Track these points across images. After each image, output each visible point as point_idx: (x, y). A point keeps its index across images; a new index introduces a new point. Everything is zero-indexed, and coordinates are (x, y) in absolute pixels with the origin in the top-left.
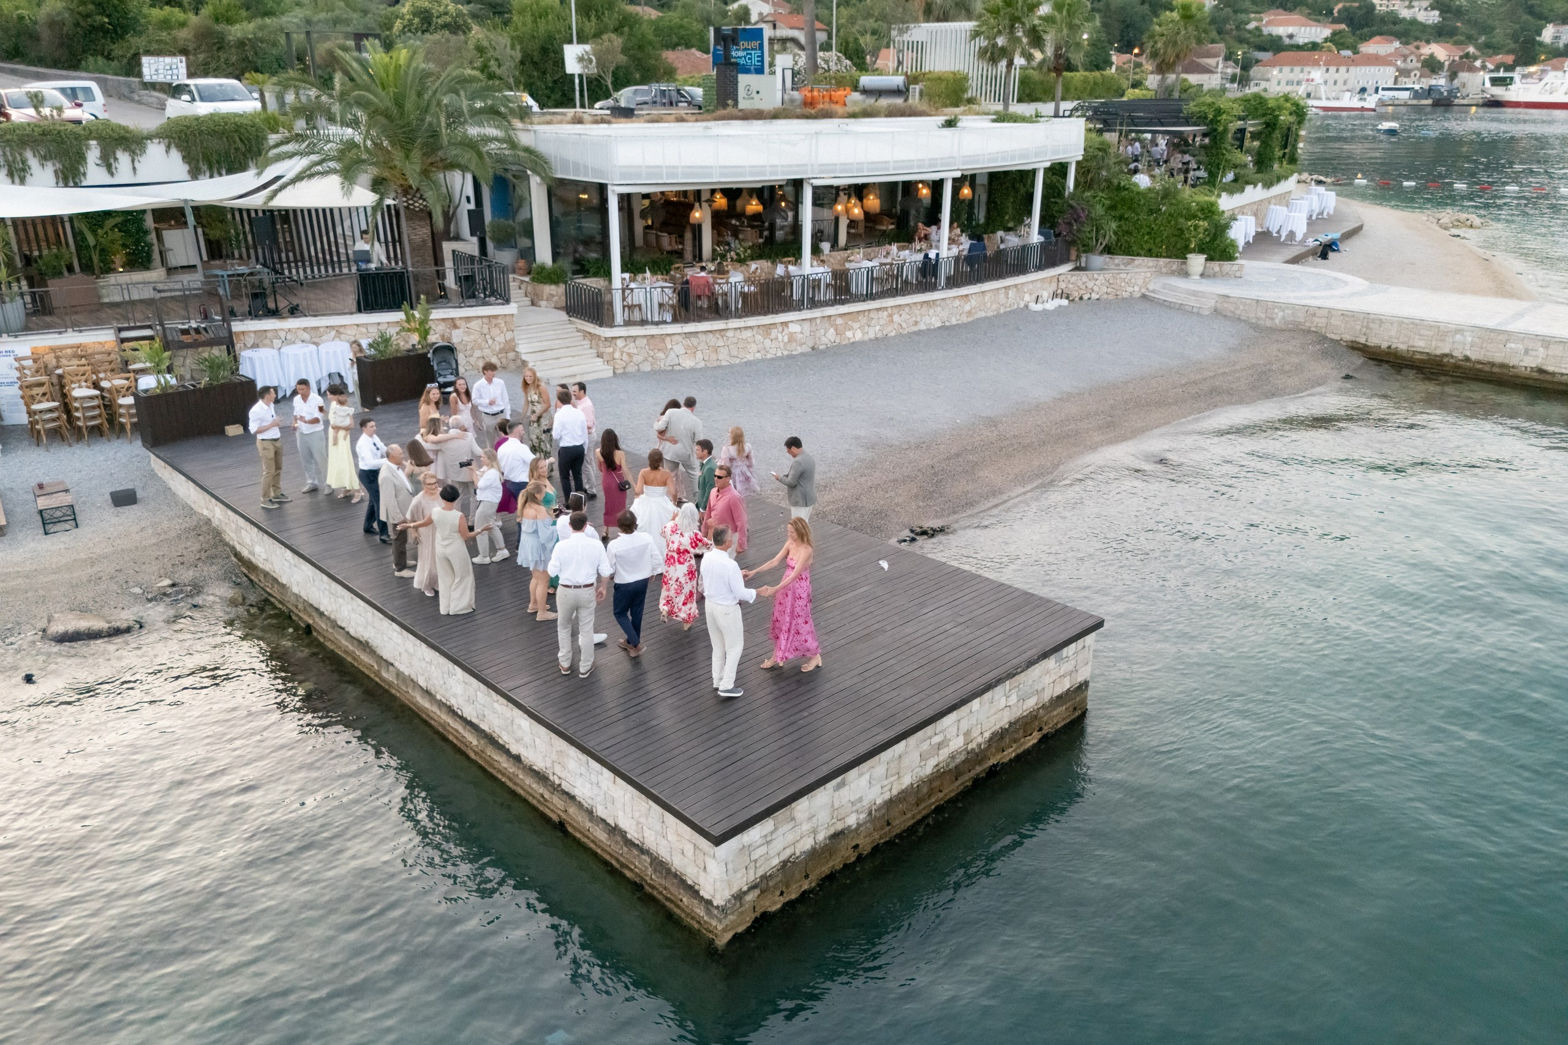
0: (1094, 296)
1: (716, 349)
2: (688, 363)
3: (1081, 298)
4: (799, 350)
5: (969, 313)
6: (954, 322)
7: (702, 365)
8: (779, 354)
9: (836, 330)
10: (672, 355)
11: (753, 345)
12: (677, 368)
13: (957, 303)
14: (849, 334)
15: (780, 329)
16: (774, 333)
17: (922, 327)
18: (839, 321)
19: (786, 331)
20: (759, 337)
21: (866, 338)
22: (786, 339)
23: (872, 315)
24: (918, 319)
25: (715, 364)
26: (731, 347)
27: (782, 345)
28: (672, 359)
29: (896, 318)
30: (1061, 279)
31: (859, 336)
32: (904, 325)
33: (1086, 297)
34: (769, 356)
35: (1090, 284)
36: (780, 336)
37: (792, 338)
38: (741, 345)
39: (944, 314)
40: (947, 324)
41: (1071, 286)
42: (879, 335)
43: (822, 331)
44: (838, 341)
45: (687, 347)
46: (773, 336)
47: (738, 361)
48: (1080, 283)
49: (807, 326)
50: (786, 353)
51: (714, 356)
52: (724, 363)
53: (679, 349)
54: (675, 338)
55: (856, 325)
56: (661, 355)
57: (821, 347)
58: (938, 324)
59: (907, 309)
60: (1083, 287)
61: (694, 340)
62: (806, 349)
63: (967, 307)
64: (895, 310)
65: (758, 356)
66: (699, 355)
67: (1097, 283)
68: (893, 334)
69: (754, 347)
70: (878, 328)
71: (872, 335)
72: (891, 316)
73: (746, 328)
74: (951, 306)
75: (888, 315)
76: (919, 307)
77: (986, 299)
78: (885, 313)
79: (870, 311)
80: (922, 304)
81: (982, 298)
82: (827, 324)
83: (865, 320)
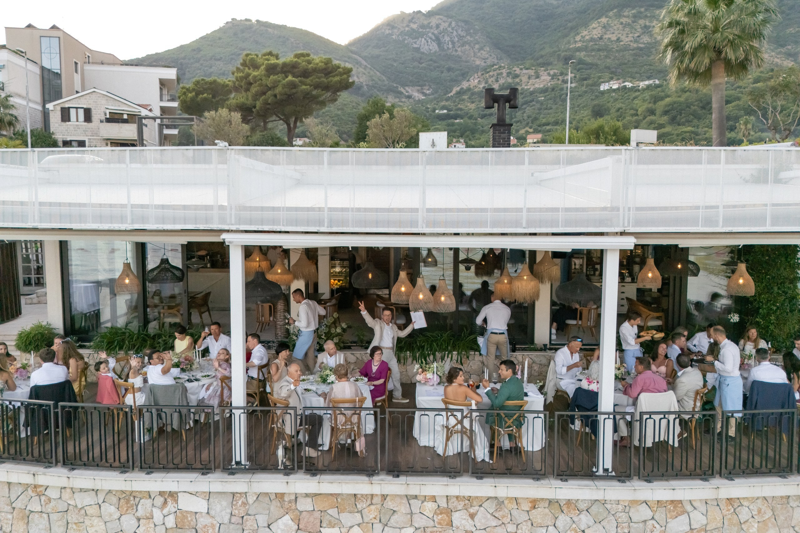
11: (96, 521)
15: (159, 501)
16: (144, 506)
19: (171, 507)
20: (110, 510)
22: (171, 522)
23: (390, 504)
26: (54, 517)
29: (460, 521)
36: (158, 515)
37: (184, 522)
38: (73, 517)
43: (262, 520)
46: (140, 513)
64: (456, 504)
72: (449, 512)
74: (623, 517)
75: (439, 511)
76: (526, 506)
77: (744, 514)
78: (430, 506)
79: (384, 497)
80: (534, 503)
81: (728, 511)
82: (274, 507)
83: (371, 513)
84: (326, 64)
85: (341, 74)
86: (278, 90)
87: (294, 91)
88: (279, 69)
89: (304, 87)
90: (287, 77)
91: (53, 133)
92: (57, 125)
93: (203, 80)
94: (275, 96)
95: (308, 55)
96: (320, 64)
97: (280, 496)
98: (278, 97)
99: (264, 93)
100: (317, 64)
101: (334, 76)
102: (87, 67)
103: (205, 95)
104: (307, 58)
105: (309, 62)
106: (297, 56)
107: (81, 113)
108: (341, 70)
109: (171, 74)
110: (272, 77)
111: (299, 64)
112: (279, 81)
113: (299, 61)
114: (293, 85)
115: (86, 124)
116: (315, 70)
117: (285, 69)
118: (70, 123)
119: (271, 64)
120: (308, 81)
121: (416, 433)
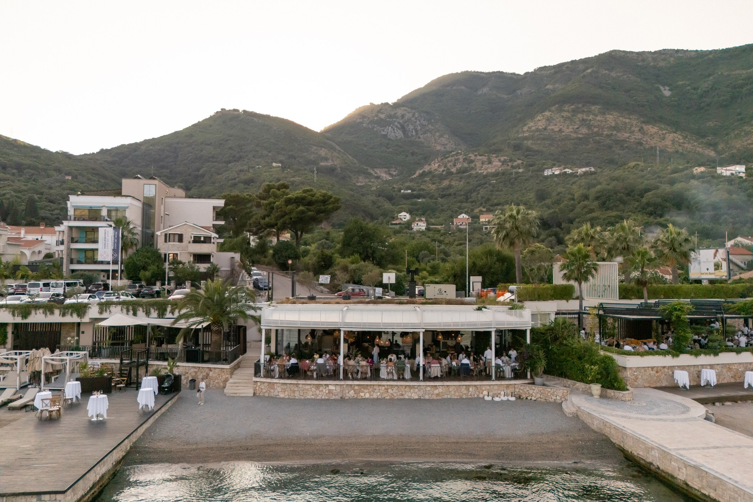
0: (533, 398)
1: (294, 392)
2: (282, 395)
3: (527, 398)
4: (334, 397)
5: (438, 395)
6: (427, 397)
7: (287, 397)
8: (323, 398)
9: (354, 391)
10: (276, 391)
12: (278, 397)
13: (429, 388)
14: (362, 394)
15: (325, 387)
16: (321, 388)
17: (406, 397)
18: (356, 388)
19: (327, 388)
20: (313, 389)
21: (372, 397)
22: (327, 392)
23: (375, 387)
24: (404, 393)
25: (293, 397)
26: (301, 391)
27: (325, 394)
28: (276, 393)
29: (390, 391)
30: (516, 386)
31: (367, 396)
32: (395, 395)
33: (529, 398)
34: (318, 398)
35: (531, 392)
36: (324, 390)
37: (330, 392)
38: (305, 391)
39: (421, 393)
40: (422, 398)
41: (521, 391)
42: (380, 397)
43: (347, 391)
44: (355, 396)
45: (282, 389)
46: (320, 389)
47: (303, 398)
48: (526, 391)
49: (338, 388)
50: (326, 398)
51: (292, 394)
52: (296, 398)
53: (279, 389)
54: (278, 384)
55: (366, 391)
56: (272, 390)
57: (346, 398)
58: (417, 397)
59: (396, 388)
60: (527, 393)
61: (285, 387)
62: (337, 397)
63: (436, 392)
64: (389, 387)
65: (313, 397)
66: (286, 393)
67: (534, 391)
68: (388, 398)
69: (311, 393)
70: (379, 394)
71: (375, 396)
72: (387, 389)
73: (308, 384)
74: (424, 390)
75: (385, 389)
76: (404, 387)
77: (451, 389)
78: (383, 388)
79: (374, 385)
80: (406, 386)
81: (447, 388)
82: (350, 388)
83: (371, 390)
84: (324, 197)
85: (333, 203)
86: (293, 215)
87: (303, 215)
88: (293, 201)
89: (310, 213)
90: (299, 206)
91: (159, 249)
92: (162, 244)
93: (229, 194)
94: (291, 219)
95: (311, 190)
96: (320, 197)
97: (351, 385)
98: (293, 219)
99: (283, 216)
100: (318, 197)
101: (329, 204)
102: (168, 200)
103: (231, 206)
104: (311, 193)
105: (313, 196)
106: (305, 191)
107: (177, 238)
108: (332, 199)
109: (221, 203)
110: (289, 207)
111: (306, 197)
112: (294, 209)
113: (306, 195)
114: (303, 212)
115: (179, 243)
116: (317, 202)
117: (297, 201)
118: (170, 243)
119: (288, 198)
120: (312, 208)
121: (380, 376)
